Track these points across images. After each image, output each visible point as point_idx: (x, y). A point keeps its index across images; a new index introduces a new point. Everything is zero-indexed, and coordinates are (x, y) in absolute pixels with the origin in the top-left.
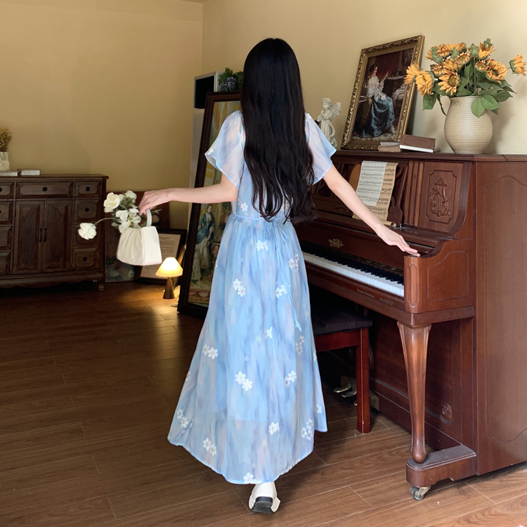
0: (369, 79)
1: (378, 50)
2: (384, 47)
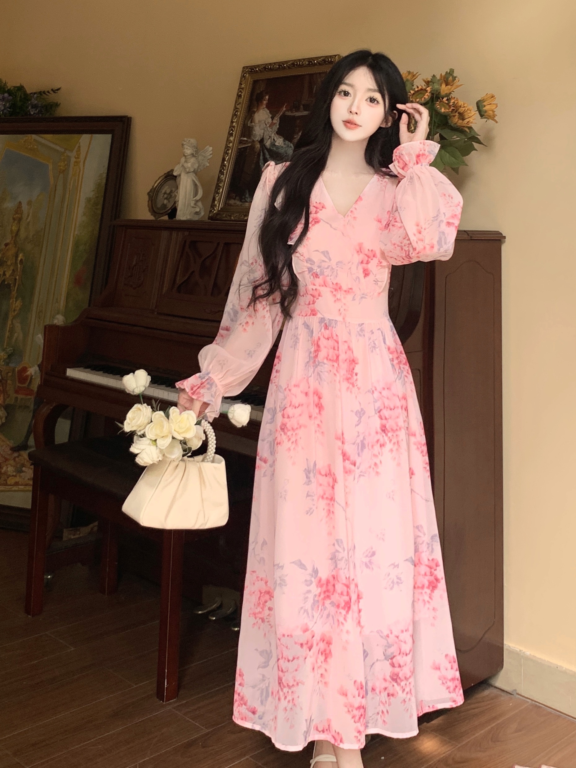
0: (254, 112)
1: (271, 70)
2: (281, 66)
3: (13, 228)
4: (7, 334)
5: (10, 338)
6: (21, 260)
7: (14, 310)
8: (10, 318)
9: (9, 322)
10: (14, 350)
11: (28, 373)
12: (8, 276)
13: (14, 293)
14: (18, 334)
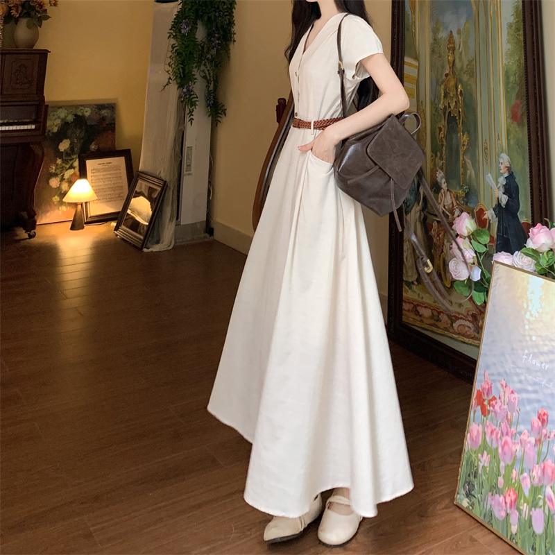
3: (450, 58)
4: (461, 170)
5: (465, 174)
6: (461, 91)
7: (464, 145)
8: (461, 153)
9: (461, 158)
10: (470, 189)
11: (485, 217)
12: (452, 108)
13: (460, 126)
14: (471, 172)
